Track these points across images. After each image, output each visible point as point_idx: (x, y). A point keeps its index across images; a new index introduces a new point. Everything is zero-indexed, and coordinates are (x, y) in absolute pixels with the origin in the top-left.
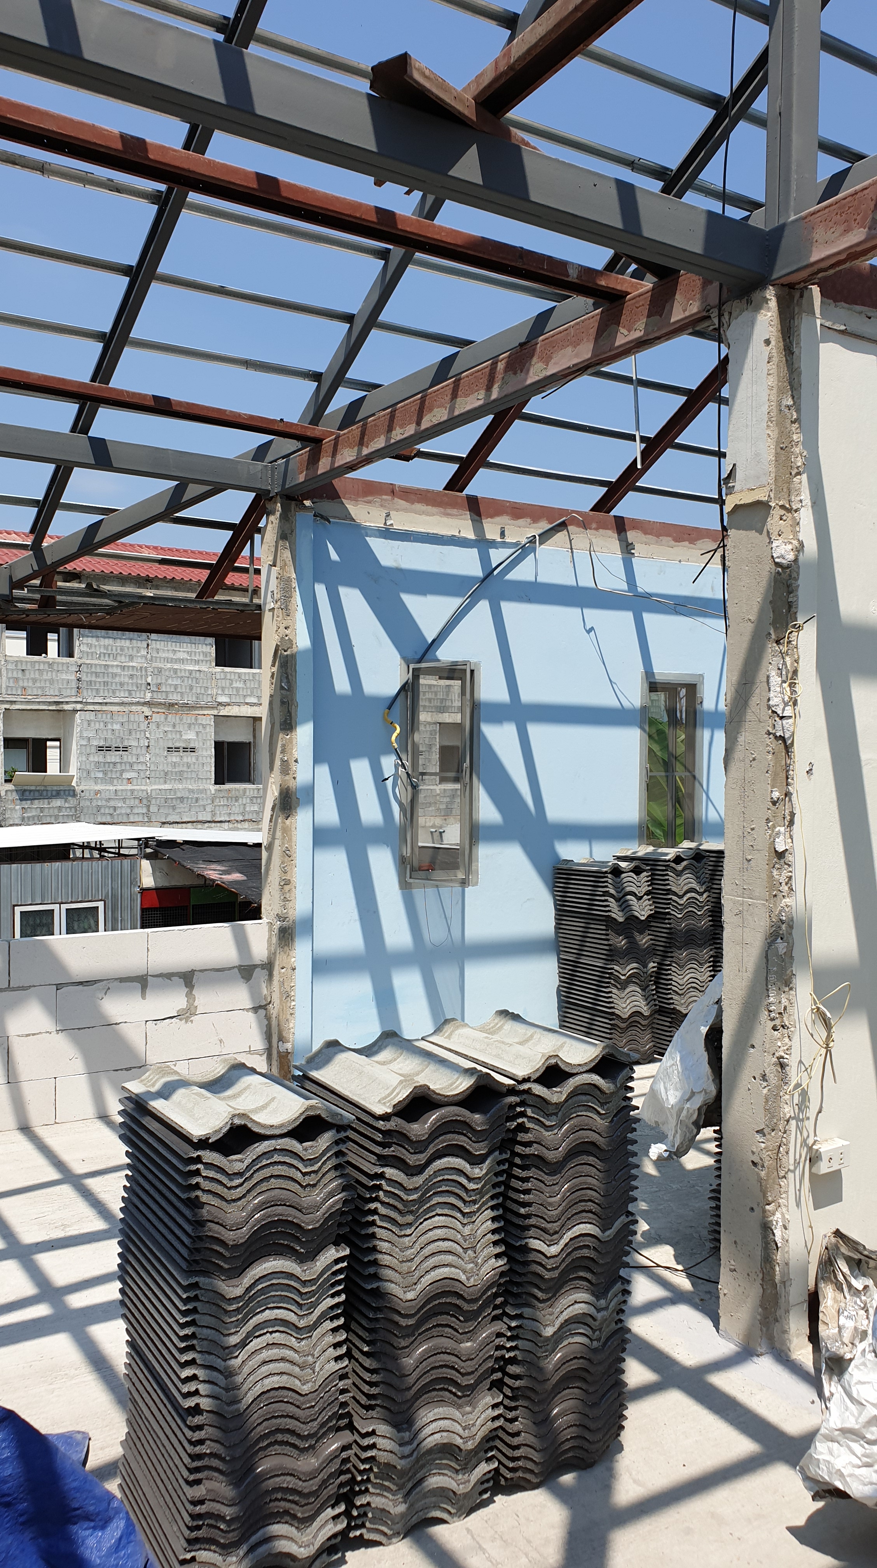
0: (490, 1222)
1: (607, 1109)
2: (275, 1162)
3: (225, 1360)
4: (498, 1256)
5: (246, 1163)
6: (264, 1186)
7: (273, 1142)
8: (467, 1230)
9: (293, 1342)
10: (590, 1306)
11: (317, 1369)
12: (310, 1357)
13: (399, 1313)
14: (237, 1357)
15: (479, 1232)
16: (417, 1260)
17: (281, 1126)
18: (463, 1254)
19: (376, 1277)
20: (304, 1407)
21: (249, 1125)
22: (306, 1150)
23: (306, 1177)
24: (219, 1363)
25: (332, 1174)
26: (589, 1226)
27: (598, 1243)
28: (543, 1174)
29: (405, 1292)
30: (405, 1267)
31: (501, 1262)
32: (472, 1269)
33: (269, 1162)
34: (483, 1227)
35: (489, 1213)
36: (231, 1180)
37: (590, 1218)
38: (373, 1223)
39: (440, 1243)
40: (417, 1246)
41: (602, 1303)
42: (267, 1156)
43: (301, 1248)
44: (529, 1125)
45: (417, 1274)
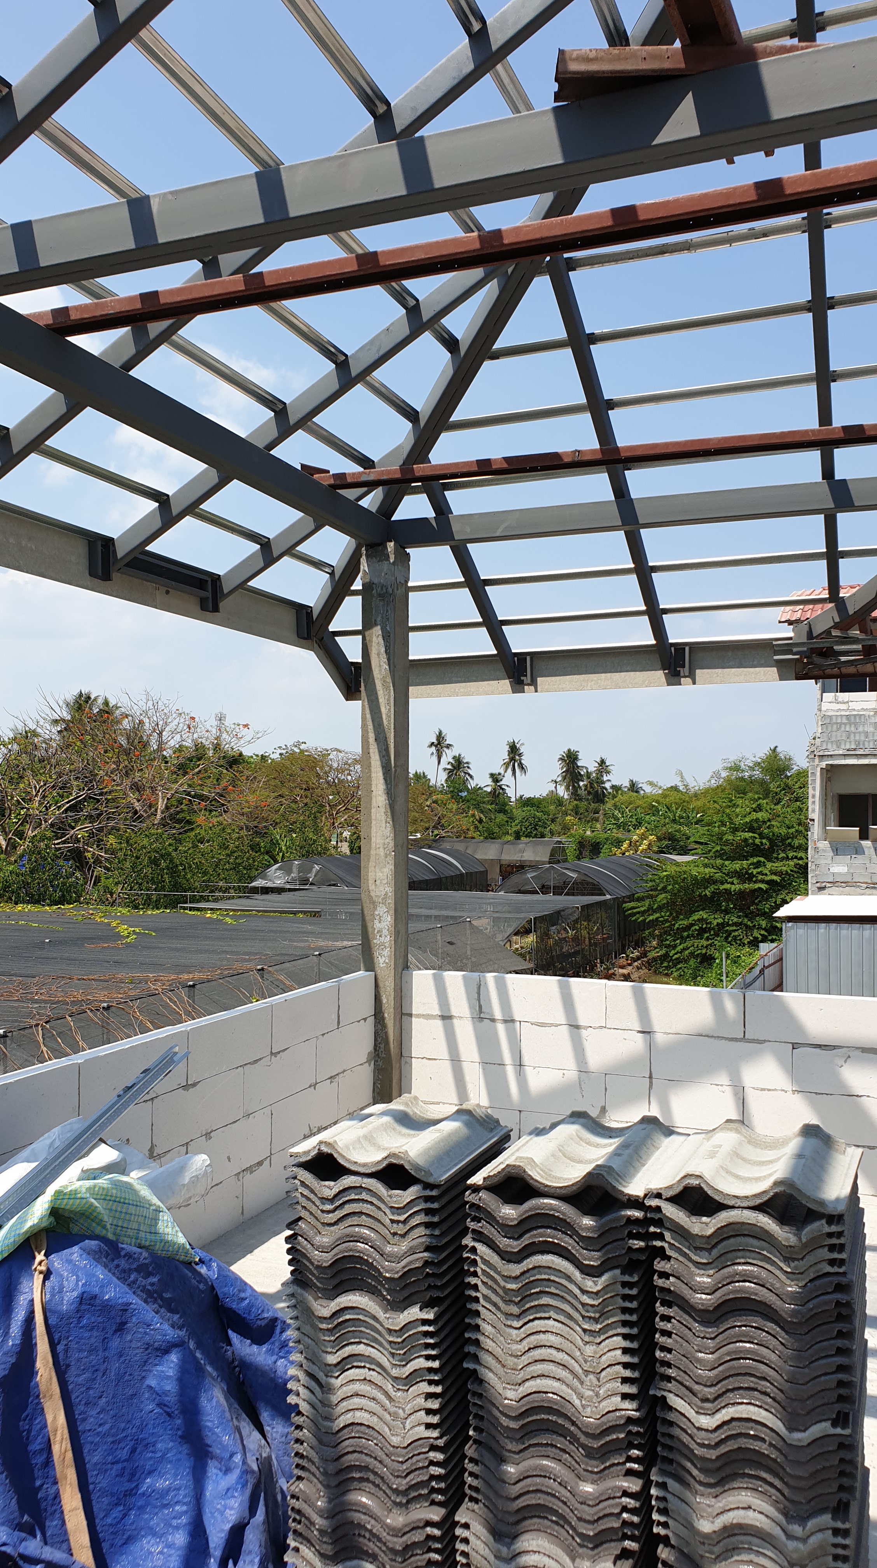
0: (619, 1352)
1: (796, 1268)
2: (363, 1200)
3: (327, 1376)
4: (625, 1396)
5: (336, 1190)
6: (355, 1220)
7: (359, 1178)
8: (589, 1350)
9: (389, 1387)
10: (774, 1524)
11: (408, 1427)
12: (401, 1411)
13: (498, 1408)
14: (337, 1377)
15: (604, 1358)
16: (525, 1359)
17: (364, 1165)
18: (583, 1376)
19: (476, 1358)
20: (393, 1458)
21: (336, 1155)
22: (390, 1196)
23: (395, 1225)
24: (321, 1376)
25: (421, 1231)
26: (764, 1413)
27: (782, 1443)
28: (691, 1320)
29: (504, 1388)
30: (511, 1361)
31: (627, 1405)
32: (591, 1397)
33: (357, 1197)
34: (609, 1354)
35: (619, 1341)
36: (324, 1204)
37: (767, 1404)
38: (477, 1300)
39: (553, 1352)
40: (525, 1345)
41: (796, 1529)
42: (356, 1191)
43: (388, 1294)
44: (669, 1252)
45: (521, 1375)
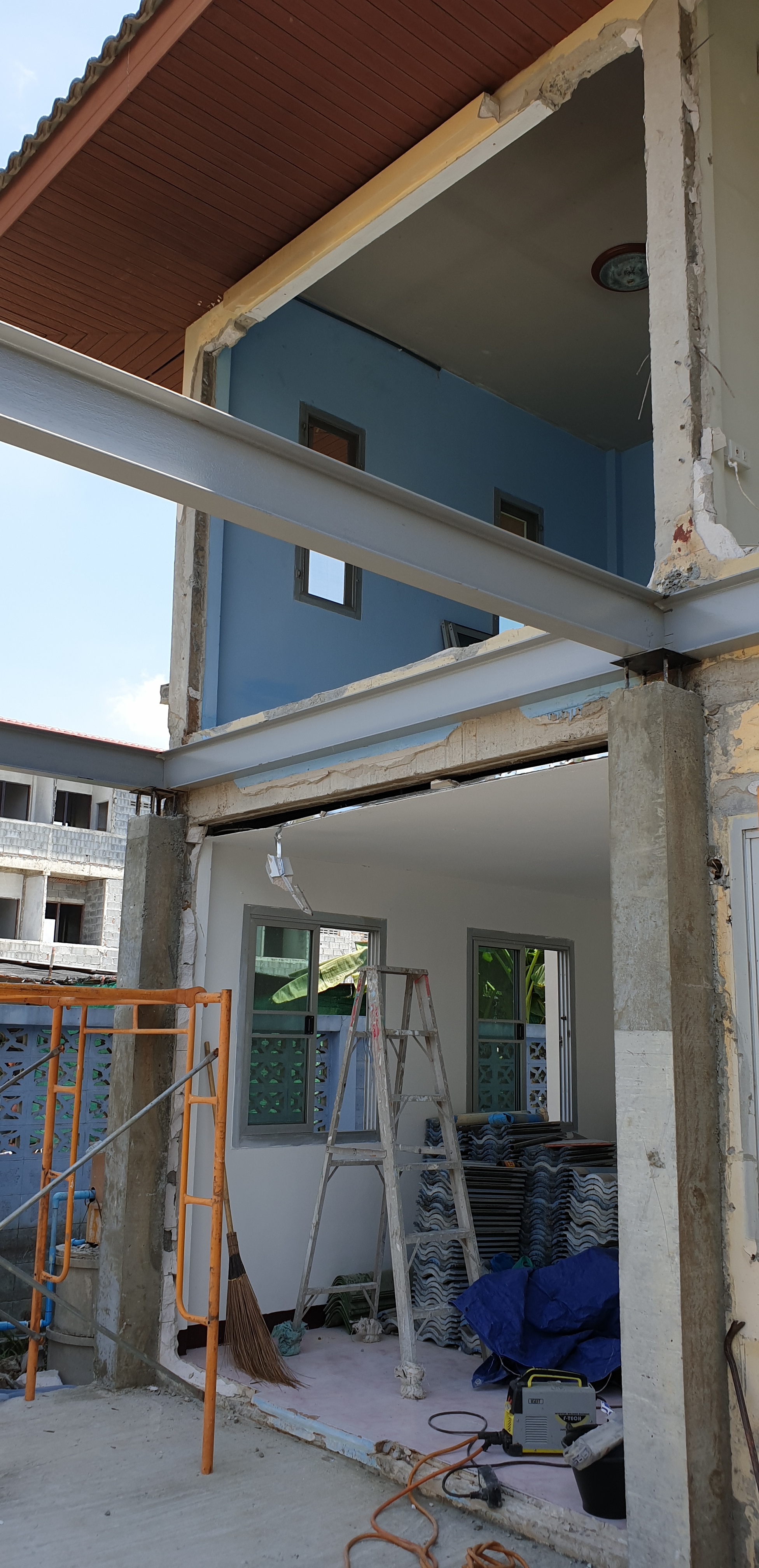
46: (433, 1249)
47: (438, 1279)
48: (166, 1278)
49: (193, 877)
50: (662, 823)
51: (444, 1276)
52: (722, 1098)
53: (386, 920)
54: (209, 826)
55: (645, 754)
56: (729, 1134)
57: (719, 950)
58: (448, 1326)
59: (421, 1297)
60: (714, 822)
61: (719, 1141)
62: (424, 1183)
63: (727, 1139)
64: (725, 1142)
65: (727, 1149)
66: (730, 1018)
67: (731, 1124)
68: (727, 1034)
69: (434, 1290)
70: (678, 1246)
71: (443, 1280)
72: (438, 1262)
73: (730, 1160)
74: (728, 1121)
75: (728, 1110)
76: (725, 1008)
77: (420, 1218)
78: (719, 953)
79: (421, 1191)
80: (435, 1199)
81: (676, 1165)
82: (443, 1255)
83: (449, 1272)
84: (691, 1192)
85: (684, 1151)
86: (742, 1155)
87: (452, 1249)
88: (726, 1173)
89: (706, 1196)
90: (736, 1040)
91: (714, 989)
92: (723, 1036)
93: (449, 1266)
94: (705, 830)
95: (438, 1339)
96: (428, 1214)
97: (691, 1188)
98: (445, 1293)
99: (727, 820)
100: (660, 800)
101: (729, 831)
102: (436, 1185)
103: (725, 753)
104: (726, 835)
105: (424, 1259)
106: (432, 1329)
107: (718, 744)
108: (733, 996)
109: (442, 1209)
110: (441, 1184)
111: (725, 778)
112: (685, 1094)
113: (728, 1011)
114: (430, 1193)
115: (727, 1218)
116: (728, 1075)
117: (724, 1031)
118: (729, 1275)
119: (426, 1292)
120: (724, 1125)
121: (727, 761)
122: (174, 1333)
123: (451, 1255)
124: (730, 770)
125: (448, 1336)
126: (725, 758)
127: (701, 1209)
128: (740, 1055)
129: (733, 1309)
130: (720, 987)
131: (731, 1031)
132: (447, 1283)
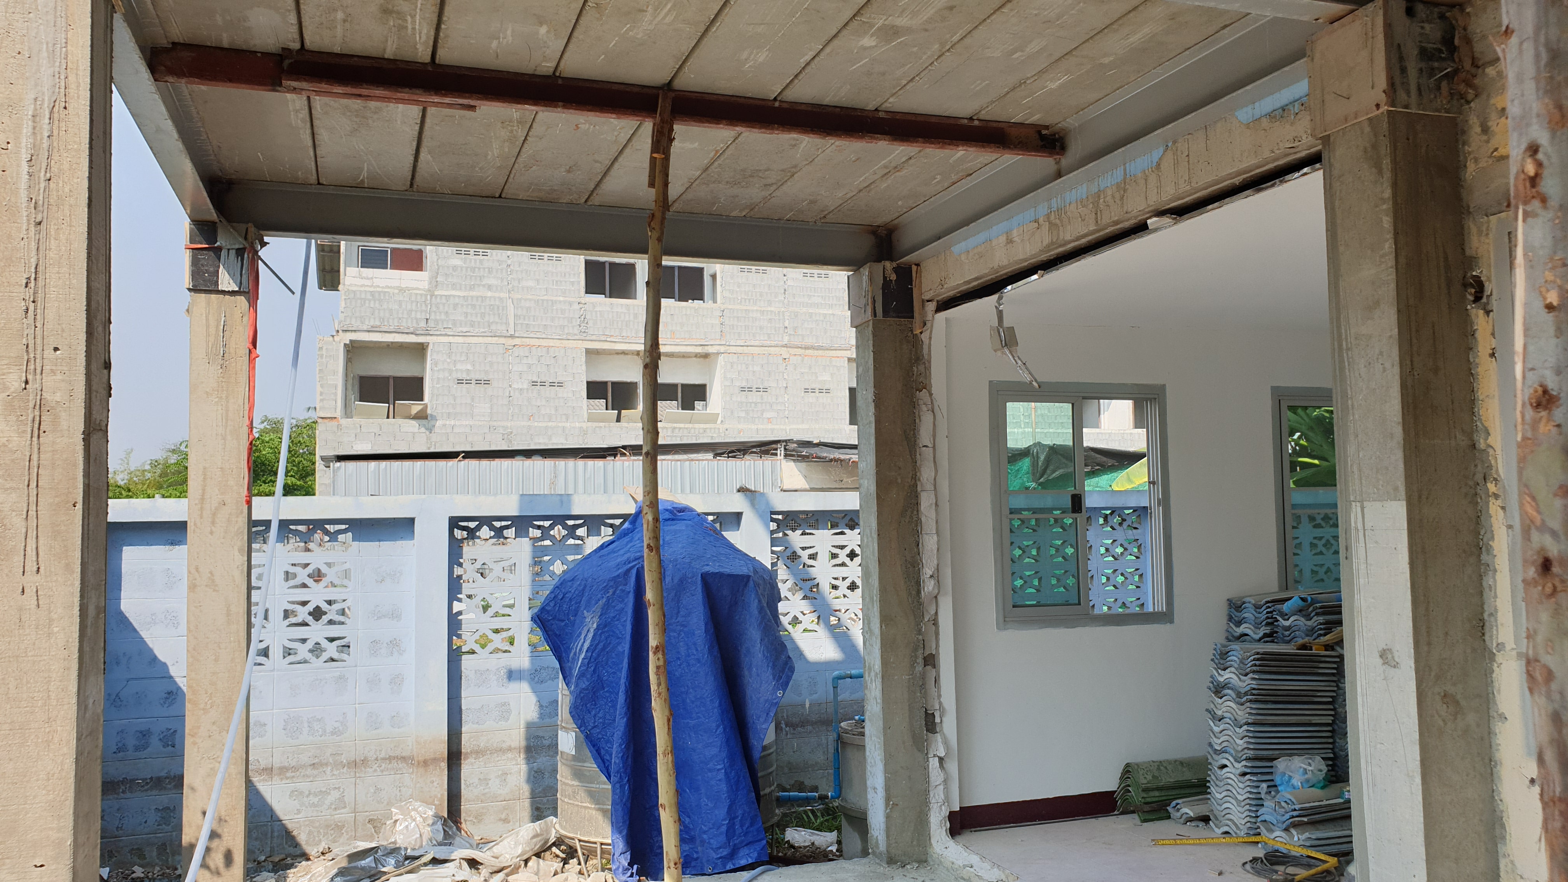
46: (1227, 738)
47: (1233, 770)
48: (931, 759)
49: (926, 357)
50: (1388, 236)
51: (1240, 767)
52: (1488, 581)
53: (1164, 385)
54: (938, 301)
55: (1365, 148)
56: (1497, 626)
57: (1480, 395)
58: (1246, 820)
59: (1217, 788)
60: (1472, 227)
61: (1483, 634)
62: (1215, 669)
63: (1495, 632)
64: (1491, 636)
65: (1495, 645)
66: (1495, 479)
67: (1499, 614)
68: (1492, 500)
69: (1230, 781)
70: (1418, 763)
71: (1238, 772)
72: (1232, 752)
73: (1499, 658)
74: (1496, 610)
75: (1496, 596)
76: (1490, 467)
77: (1212, 706)
78: (1481, 398)
79: (1212, 677)
80: (1226, 685)
81: (1413, 666)
82: (1238, 745)
83: (1244, 763)
84: (1438, 698)
85: (1426, 648)
86: (1514, 653)
87: (1246, 739)
88: (1494, 675)
89: (1463, 703)
90: (1503, 508)
91: (1474, 445)
92: (1488, 503)
93: (1244, 757)
94: (1460, 237)
95: (1236, 833)
96: (1220, 701)
97: (1439, 694)
98: (1241, 785)
99: (1488, 222)
100: (1385, 207)
101: (1491, 236)
102: (1228, 671)
103: (1485, 130)
104: (1487, 241)
105: (1219, 748)
106: (1229, 823)
107: (1475, 120)
108: (1499, 452)
109: (1234, 697)
110: (1233, 669)
111: (1485, 165)
112: (1426, 579)
113: (1493, 471)
114: (1221, 679)
115: (1497, 731)
116: (1495, 552)
117: (1489, 496)
118: (1501, 800)
119: (1222, 784)
120: (1491, 615)
121: (1488, 142)
122: (945, 812)
123: (1245, 746)
124: (1492, 153)
125: (1246, 831)
126: (1485, 138)
127: (1456, 719)
128: (1510, 527)
129: (1508, 841)
130: (1482, 441)
131: (1496, 496)
132: (1244, 774)
